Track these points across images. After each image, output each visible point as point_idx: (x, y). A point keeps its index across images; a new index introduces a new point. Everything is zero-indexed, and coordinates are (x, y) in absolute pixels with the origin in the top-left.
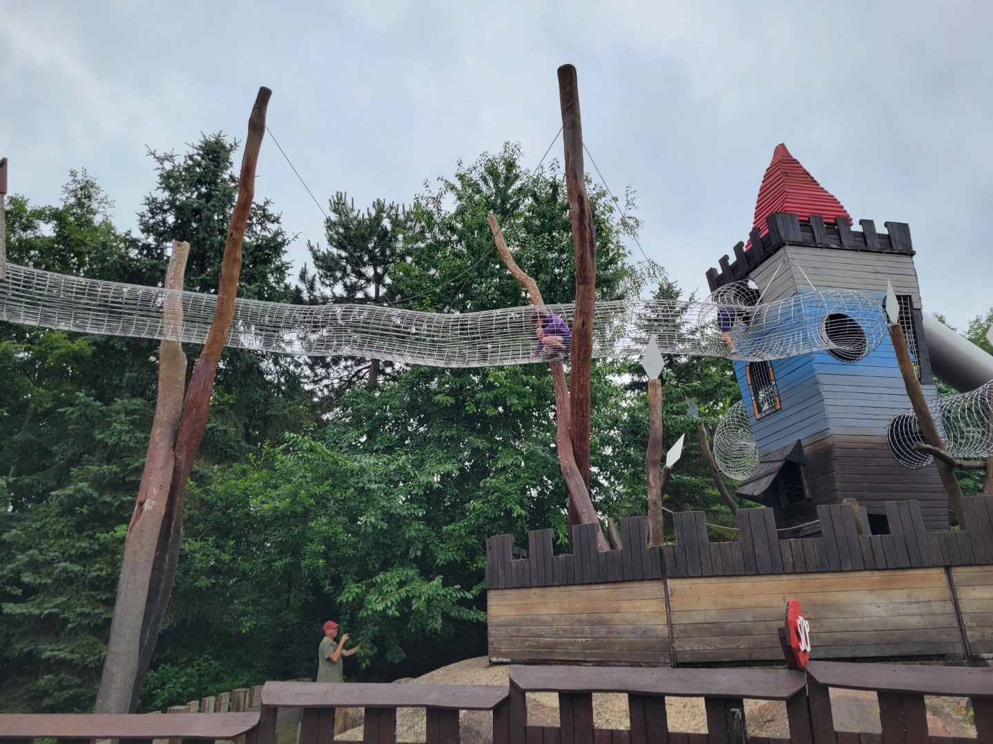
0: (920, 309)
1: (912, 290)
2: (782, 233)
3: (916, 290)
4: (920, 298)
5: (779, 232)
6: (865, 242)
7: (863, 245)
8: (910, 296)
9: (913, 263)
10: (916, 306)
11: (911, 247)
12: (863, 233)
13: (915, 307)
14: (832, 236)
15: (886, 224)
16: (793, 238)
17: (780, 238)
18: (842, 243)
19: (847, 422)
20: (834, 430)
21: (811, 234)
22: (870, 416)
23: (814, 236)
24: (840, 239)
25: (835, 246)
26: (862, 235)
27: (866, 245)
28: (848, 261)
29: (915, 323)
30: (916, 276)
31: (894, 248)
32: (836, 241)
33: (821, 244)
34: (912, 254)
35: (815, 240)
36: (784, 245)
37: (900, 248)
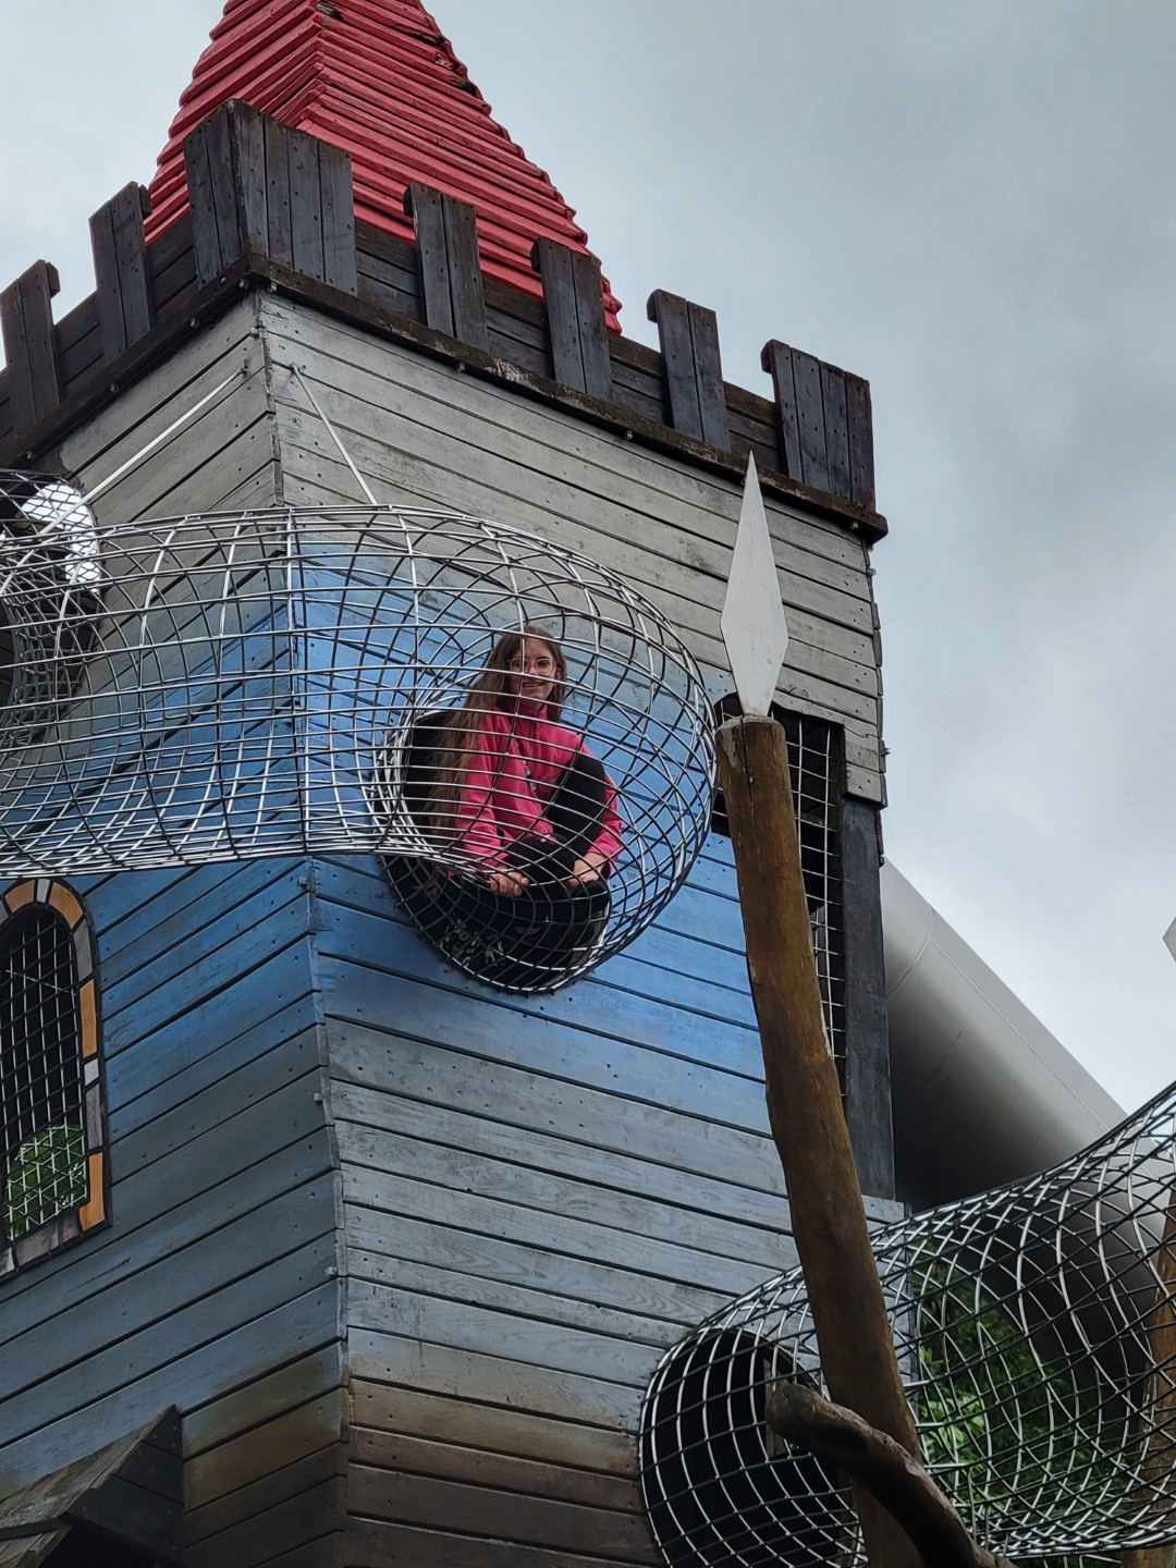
0: (875, 807)
1: (851, 702)
2: (257, 222)
3: (866, 708)
4: (883, 753)
5: (240, 211)
6: (666, 404)
7: (652, 414)
8: (838, 730)
9: (869, 575)
10: (859, 783)
11: (869, 497)
12: (659, 360)
13: (853, 789)
14: (508, 325)
15: (772, 356)
16: (308, 266)
17: (243, 240)
18: (552, 374)
19: (446, 1320)
20: (364, 1353)
21: (405, 282)
22: (570, 1310)
23: (419, 296)
24: (547, 352)
25: (514, 376)
26: (656, 366)
27: (668, 420)
28: (570, 470)
29: (848, 864)
30: (874, 637)
31: (795, 474)
32: (524, 357)
33: (451, 341)
34: (870, 531)
35: (422, 317)
36: (259, 284)
37: (820, 481)
